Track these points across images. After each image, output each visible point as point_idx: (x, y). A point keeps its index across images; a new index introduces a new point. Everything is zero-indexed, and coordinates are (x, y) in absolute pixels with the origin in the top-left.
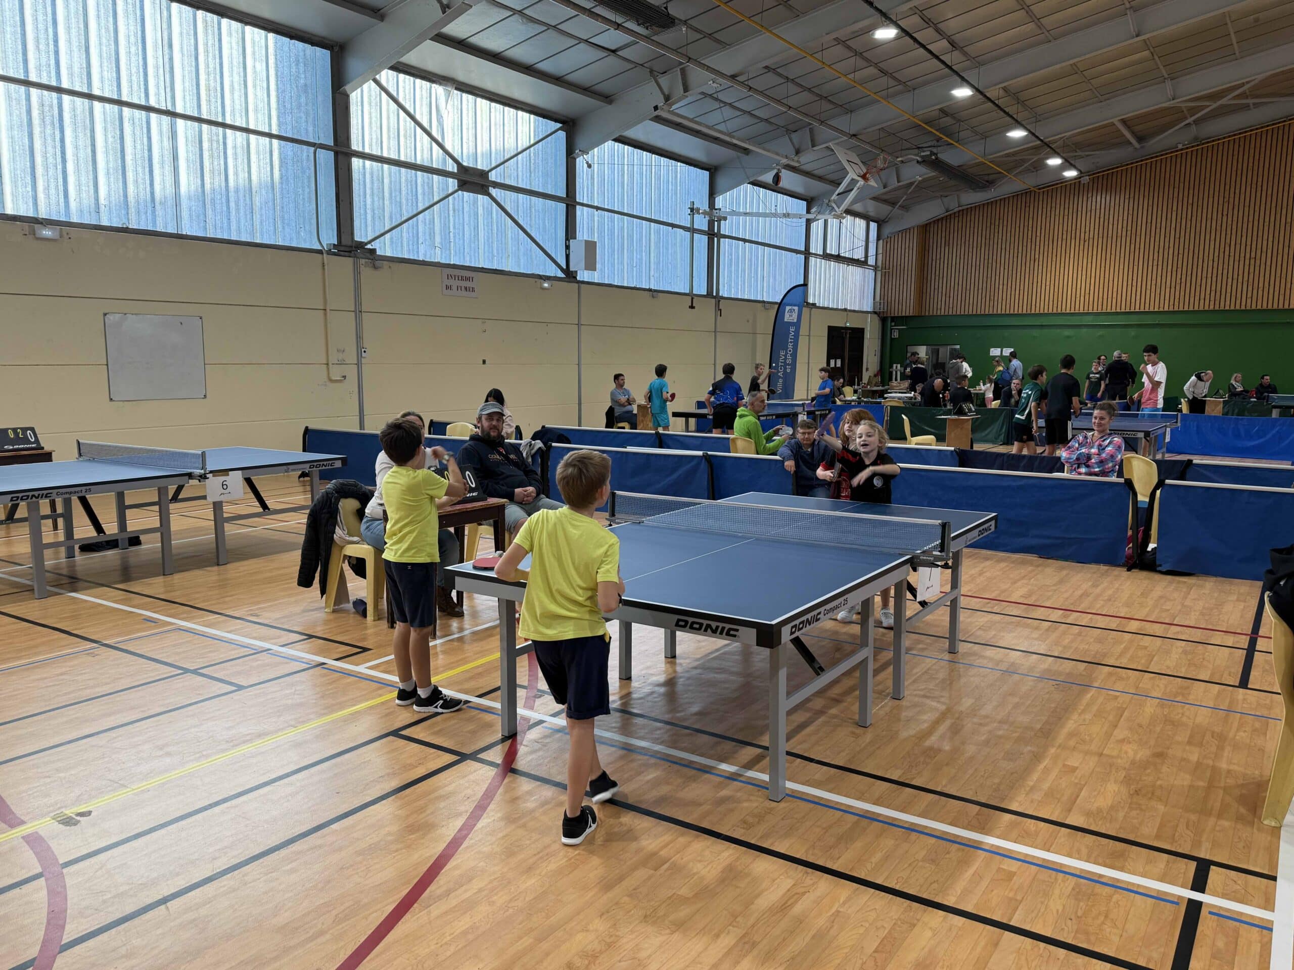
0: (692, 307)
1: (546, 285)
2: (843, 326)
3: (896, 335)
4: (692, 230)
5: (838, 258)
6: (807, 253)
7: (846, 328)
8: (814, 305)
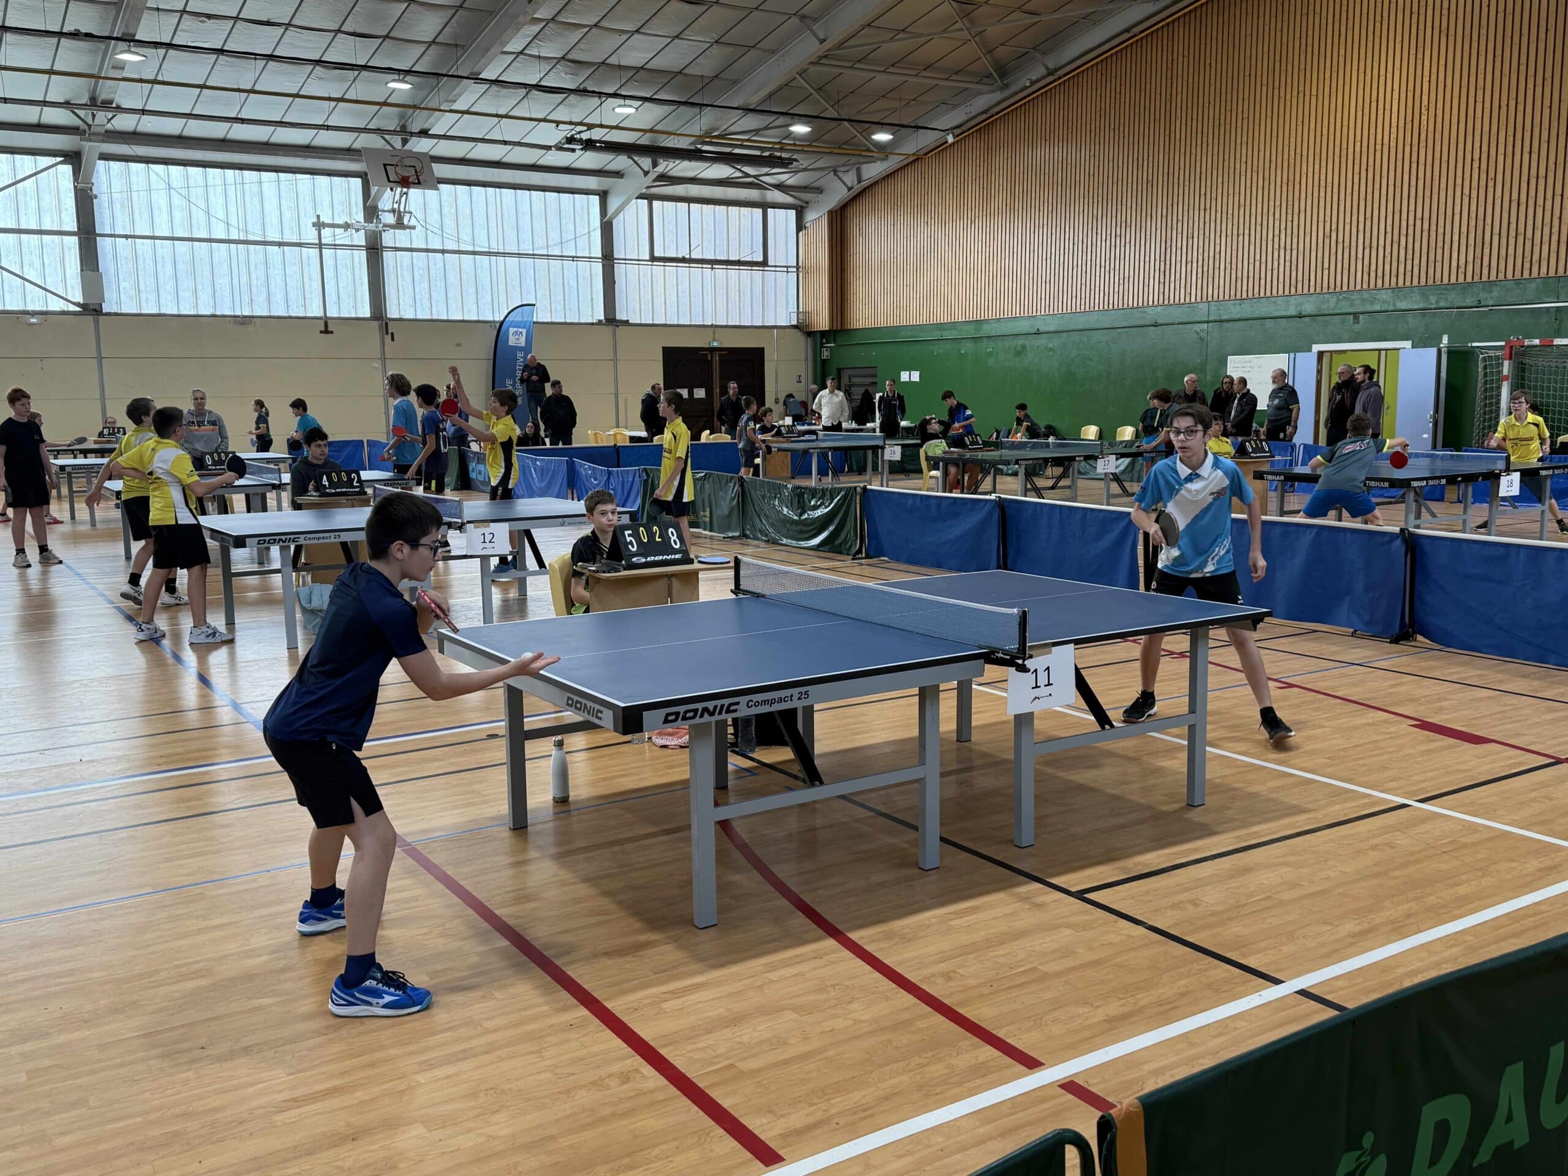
0: (326, 331)
1: (34, 320)
2: (706, 346)
3: (826, 354)
4: (320, 246)
5: (683, 260)
6: (608, 258)
7: (712, 350)
8: (626, 323)
